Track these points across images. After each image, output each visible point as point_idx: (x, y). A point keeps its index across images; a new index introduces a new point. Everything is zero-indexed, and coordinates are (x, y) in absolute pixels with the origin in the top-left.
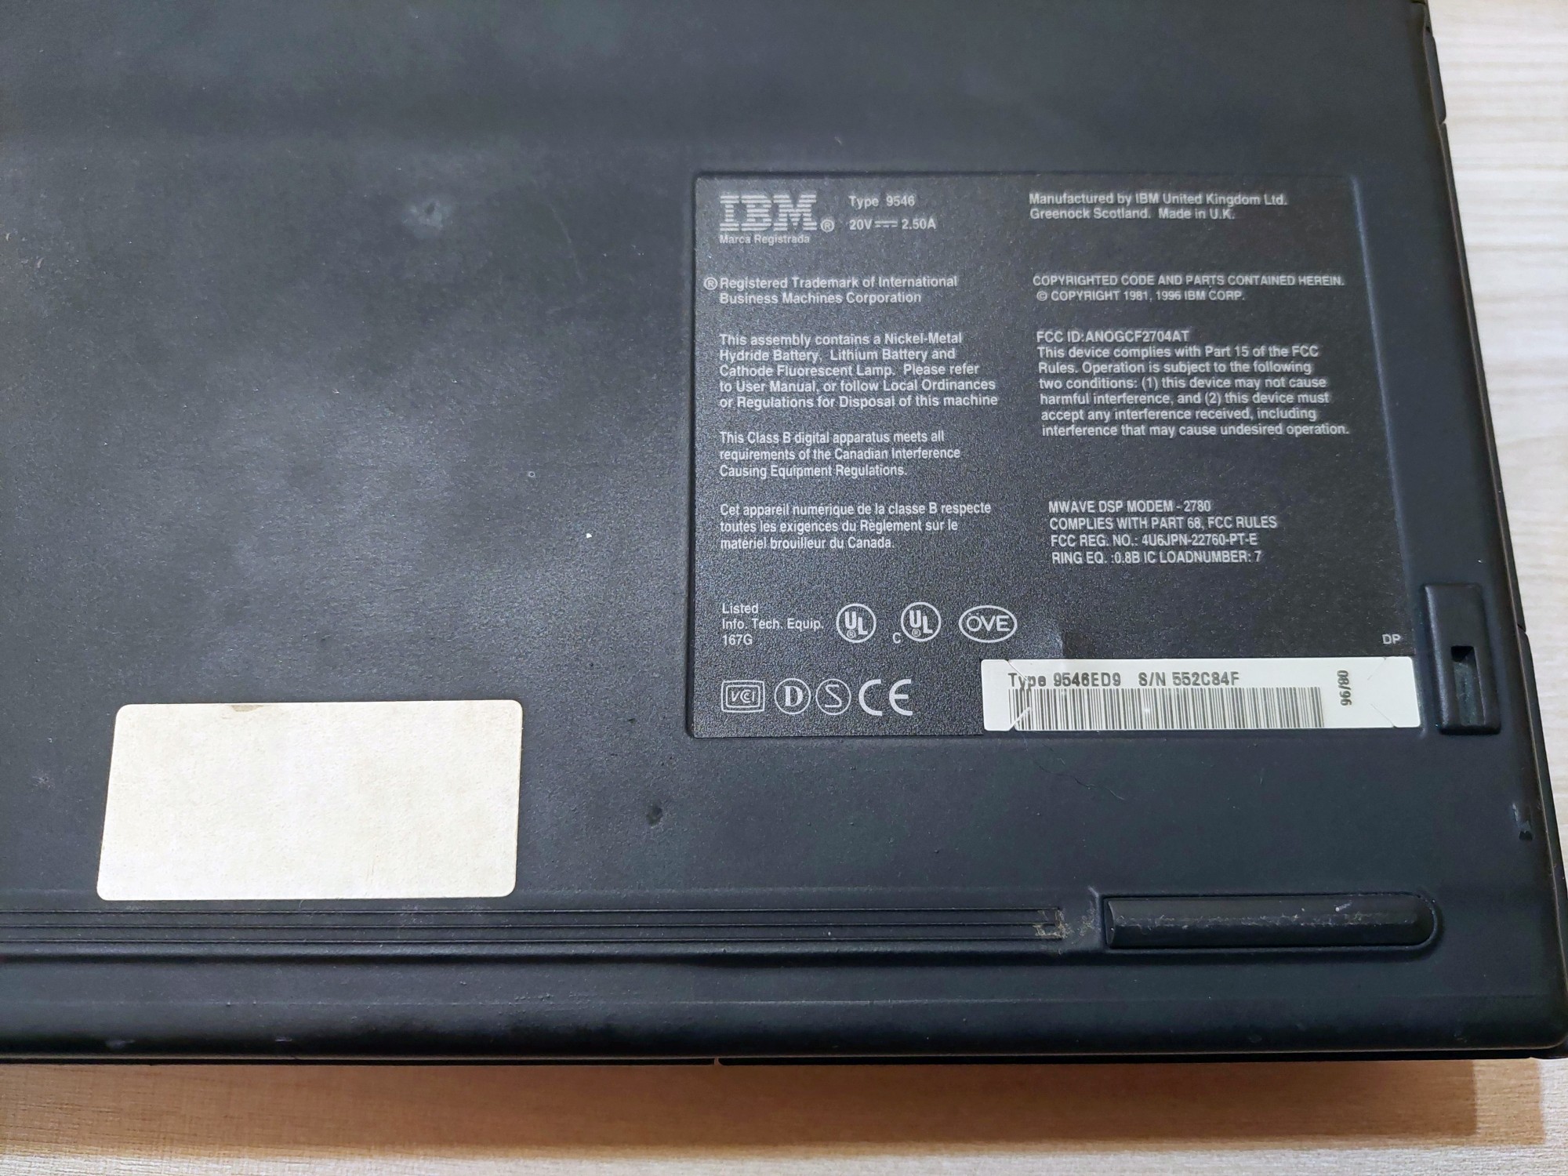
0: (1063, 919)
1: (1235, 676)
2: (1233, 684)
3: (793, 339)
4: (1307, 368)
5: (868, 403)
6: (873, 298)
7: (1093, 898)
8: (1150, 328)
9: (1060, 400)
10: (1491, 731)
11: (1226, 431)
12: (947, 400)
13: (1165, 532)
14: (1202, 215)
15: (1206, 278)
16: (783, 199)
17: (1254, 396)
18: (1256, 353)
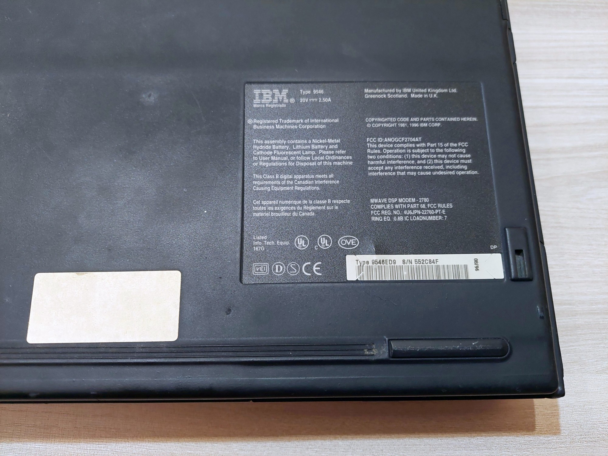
0: (374, 347)
1: (437, 260)
2: (436, 263)
3: (280, 141)
4: (464, 150)
5: (306, 164)
6: (308, 127)
7: (385, 340)
8: (407, 137)
9: (375, 163)
10: (529, 280)
11: (434, 173)
12: (334, 163)
13: (412, 210)
14: (426, 96)
15: (427, 119)
16: (276, 91)
17: (444, 161)
18: (445, 145)
